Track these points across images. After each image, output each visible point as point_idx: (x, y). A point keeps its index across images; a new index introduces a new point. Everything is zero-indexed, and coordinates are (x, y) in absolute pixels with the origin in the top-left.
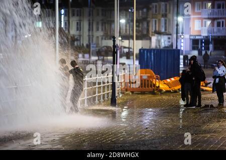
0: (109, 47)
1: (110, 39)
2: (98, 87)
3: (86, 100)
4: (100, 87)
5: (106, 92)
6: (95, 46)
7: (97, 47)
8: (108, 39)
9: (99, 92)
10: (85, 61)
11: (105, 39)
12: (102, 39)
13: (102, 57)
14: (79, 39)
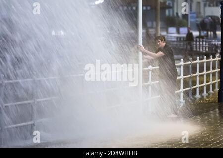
0: (214, 17)
1: (217, 6)
2: (200, 75)
3: (182, 94)
4: (202, 75)
5: (211, 82)
6: (195, 15)
7: (197, 17)
8: (213, 6)
9: (201, 82)
10: (180, 38)
11: (209, 6)
12: (205, 6)
13: (205, 32)
14: (172, 5)
